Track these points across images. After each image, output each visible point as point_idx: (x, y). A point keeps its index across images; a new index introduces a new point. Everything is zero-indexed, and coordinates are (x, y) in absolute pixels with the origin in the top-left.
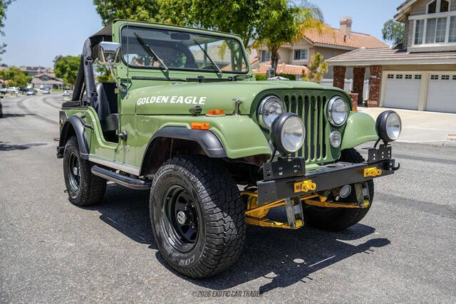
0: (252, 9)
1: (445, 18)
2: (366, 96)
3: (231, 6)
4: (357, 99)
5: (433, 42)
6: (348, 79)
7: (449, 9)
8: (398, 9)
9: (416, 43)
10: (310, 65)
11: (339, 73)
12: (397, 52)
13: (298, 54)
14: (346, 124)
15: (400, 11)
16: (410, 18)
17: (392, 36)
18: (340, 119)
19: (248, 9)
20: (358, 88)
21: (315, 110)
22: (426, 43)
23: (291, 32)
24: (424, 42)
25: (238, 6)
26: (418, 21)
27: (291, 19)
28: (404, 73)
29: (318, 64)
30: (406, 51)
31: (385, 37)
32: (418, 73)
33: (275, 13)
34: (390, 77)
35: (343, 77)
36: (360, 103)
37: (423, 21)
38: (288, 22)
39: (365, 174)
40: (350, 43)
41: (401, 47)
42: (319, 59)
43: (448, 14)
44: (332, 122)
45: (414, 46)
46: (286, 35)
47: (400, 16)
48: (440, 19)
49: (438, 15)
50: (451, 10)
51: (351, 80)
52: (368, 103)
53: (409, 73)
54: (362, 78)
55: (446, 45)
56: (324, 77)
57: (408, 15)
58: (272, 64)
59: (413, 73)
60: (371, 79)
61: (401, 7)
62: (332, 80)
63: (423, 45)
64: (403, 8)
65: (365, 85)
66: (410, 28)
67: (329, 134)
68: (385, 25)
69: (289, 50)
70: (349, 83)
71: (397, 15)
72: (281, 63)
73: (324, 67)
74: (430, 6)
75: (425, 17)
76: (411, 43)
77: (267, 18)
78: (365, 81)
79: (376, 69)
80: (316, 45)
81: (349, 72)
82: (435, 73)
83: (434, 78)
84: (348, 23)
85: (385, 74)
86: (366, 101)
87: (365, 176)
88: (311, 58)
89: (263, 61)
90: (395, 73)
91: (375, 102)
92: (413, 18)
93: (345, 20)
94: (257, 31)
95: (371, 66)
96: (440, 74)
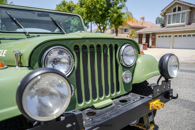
0: (107, 14)
1: (180, 14)
2: (150, 44)
3: (98, 13)
4: (147, 45)
5: (175, 23)
6: (144, 38)
7: (181, 10)
8: (162, 11)
9: (169, 23)
10: (130, 34)
11: (140, 36)
12: (162, 27)
13: (125, 30)
14: (135, 64)
15: (162, 12)
16: (166, 14)
17: (159, 23)
18: (130, 61)
19: (105, 14)
20: (147, 41)
21: (107, 56)
22: (173, 23)
23: (122, 22)
24: (172, 23)
25: (101, 13)
26: (169, 16)
27: (122, 17)
28: (164, 35)
29: (132, 34)
30: (165, 27)
31: (156, 23)
32: (170, 35)
33: (115, 15)
34: (159, 37)
35: (142, 38)
36: (148, 47)
37: (171, 15)
38: (121, 18)
39: (150, 107)
40: (144, 25)
41: (163, 26)
42: (133, 32)
43: (181, 12)
44: (124, 64)
45: (168, 25)
46: (120, 23)
47: (162, 14)
48: (177, 14)
49: (177, 12)
50: (182, 10)
51: (145, 39)
52: (151, 47)
53: (166, 35)
54: (149, 38)
55: (180, 24)
56: (135, 38)
57: (165, 13)
58: (116, 34)
59: (168, 35)
60: (152, 38)
61: (163, 10)
62: (138, 39)
63: (172, 24)
64: (164, 11)
65: (150, 40)
66: (166, 18)
67: (121, 74)
68: (157, 19)
69: (122, 29)
70: (144, 40)
71: (161, 14)
72: (119, 34)
73: (135, 34)
74: (174, 9)
75: (172, 13)
76: (167, 23)
77: (112, 17)
78: (150, 39)
79: (154, 34)
80: (132, 26)
81: (144, 36)
82: (176, 34)
83: (176, 36)
84: (143, 18)
85: (157, 36)
86: (151, 46)
87: (150, 109)
88: (130, 31)
89: (113, 33)
90: (161, 35)
91: (154, 46)
92: (167, 14)
93: (142, 17)
94: (109, 22)
95: (152, 33)
96: (178, 35)
